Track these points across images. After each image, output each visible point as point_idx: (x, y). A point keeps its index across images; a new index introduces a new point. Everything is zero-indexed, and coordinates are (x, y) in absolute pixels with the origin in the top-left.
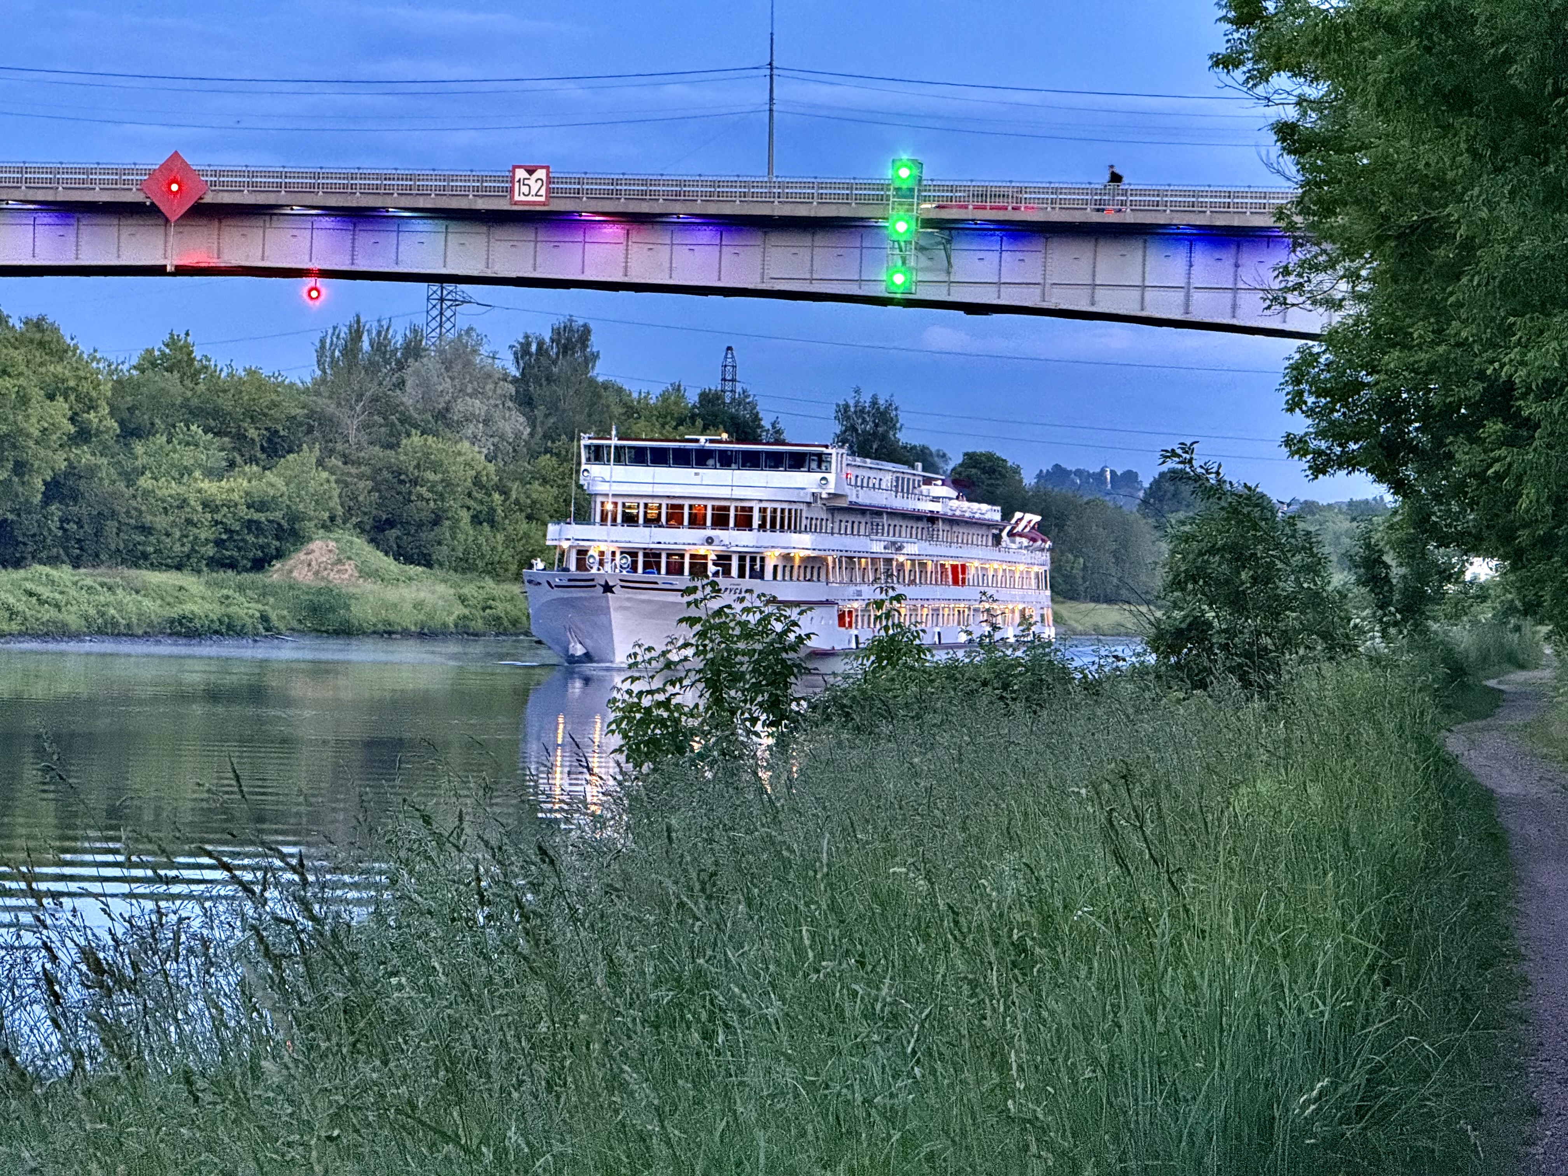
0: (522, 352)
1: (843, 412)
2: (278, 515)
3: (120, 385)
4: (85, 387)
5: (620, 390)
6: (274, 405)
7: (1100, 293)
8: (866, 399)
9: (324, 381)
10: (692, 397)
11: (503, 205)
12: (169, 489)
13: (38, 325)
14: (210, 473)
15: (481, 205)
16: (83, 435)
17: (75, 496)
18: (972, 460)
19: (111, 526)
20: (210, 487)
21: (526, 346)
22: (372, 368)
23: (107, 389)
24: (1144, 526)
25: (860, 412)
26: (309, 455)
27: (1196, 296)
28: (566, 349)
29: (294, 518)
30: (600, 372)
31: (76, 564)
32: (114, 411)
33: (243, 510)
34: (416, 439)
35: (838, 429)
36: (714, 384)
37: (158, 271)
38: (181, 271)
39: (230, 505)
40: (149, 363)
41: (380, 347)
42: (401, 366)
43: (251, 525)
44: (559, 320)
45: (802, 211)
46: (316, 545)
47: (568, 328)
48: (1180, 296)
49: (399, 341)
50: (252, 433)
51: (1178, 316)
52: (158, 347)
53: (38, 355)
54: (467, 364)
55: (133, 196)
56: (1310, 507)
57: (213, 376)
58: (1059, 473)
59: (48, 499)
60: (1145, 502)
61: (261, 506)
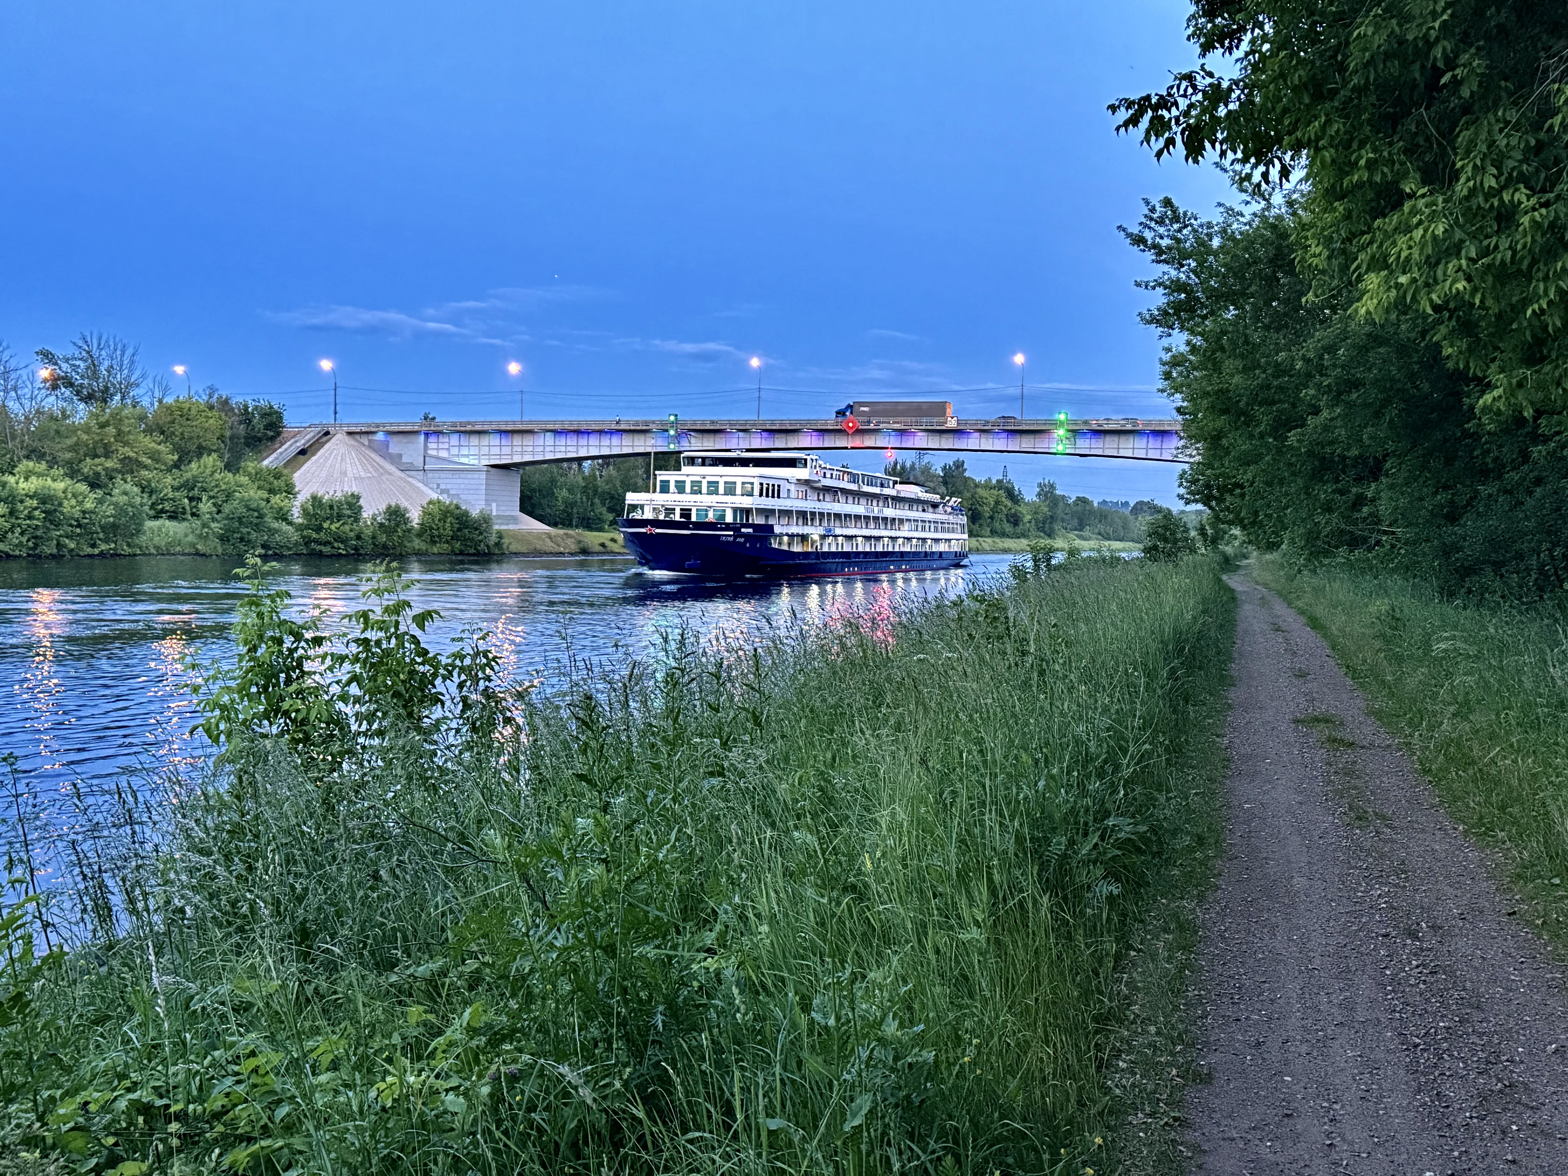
10: (994, 482)
11: (944, 428)
15: (938, 428)
18: (1078, 498)
24: (1131, 518)
25: (1045, 485)
28: (957, 467)
30: (967, 474)
35: (1038, 490)
36: (1001, 478)
37: (846, 448)
38: (852, 448)
44: (955, 459)
45: (1032, 428)
47: (958, 463)
48: (1144, 451)
51: (1143, 457)
54: (929, 472)
56: (1183, 512)
58: (1105, 502)
60: (1132, 511)
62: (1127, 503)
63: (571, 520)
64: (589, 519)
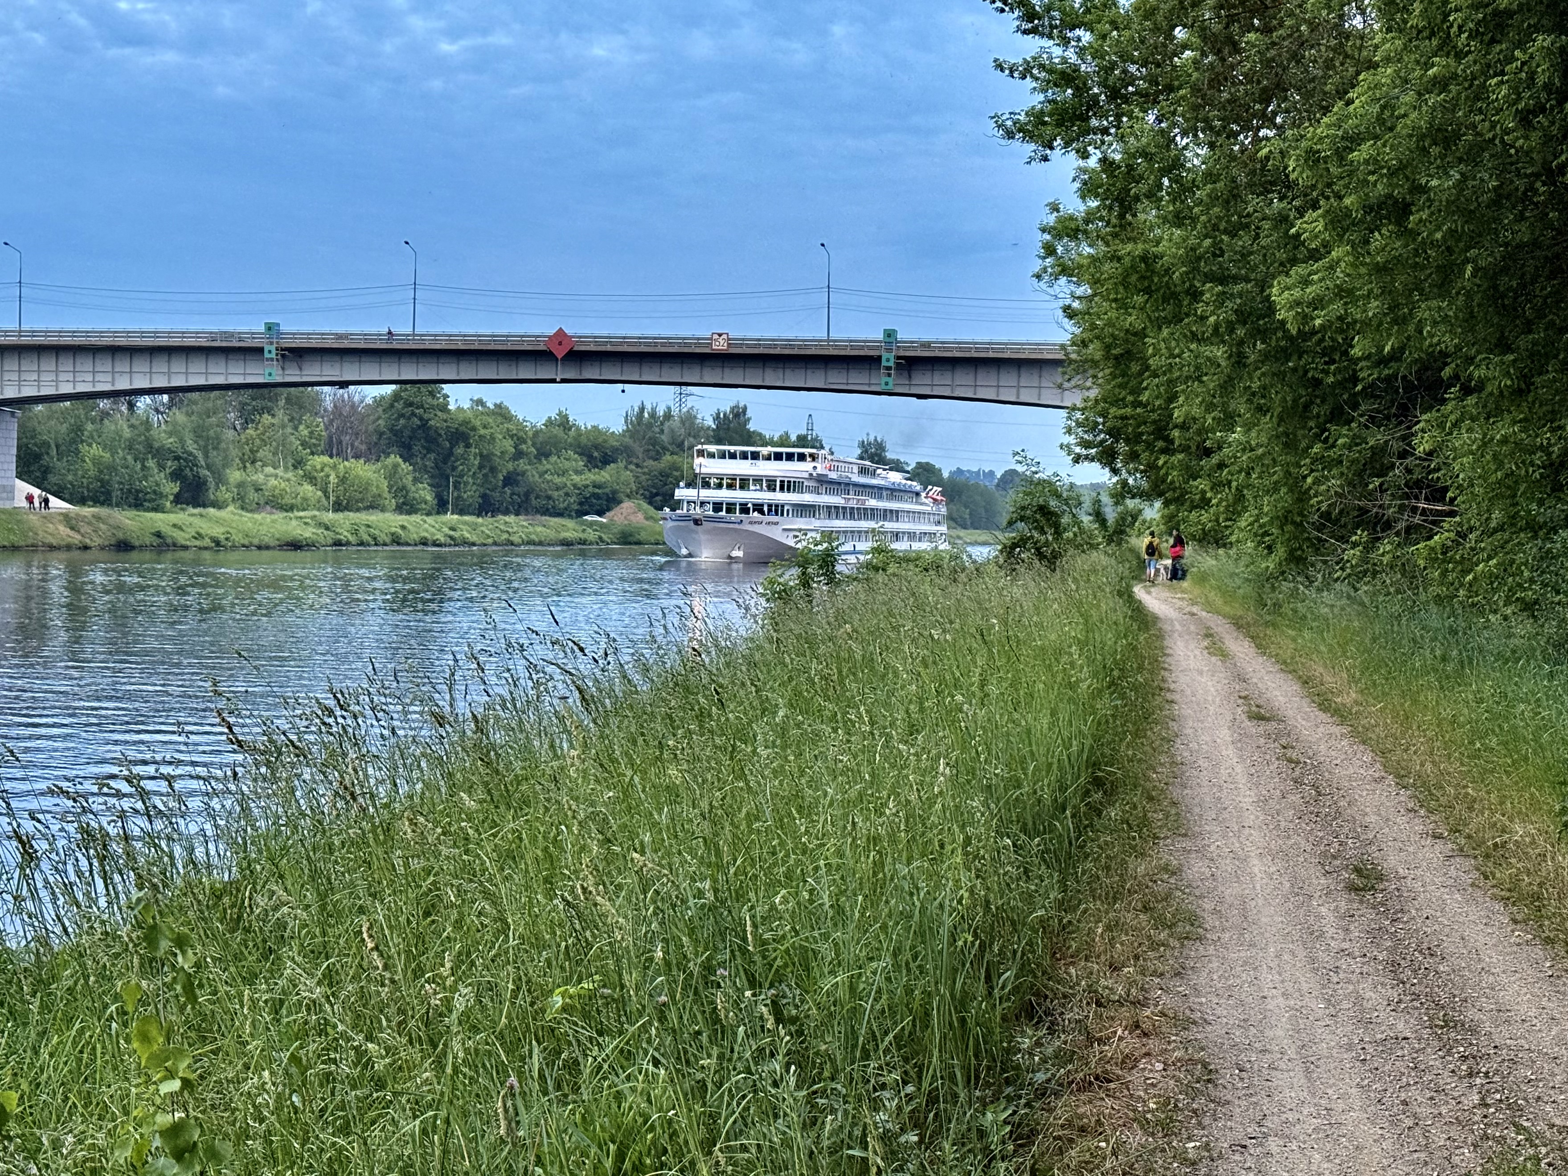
0: (717, 418)
1: (862, 444)
2: (607, 490)
3: (537, 433)
4: (521, 434)
5: (760, 435)
6: (605, 441)
7: (979, 389)
8: (872, 439)
9: (628, 430)
10: (793, 438)
11: (708, 351)
12: (558, 480)
13: (499, 406)
14: (577, 472)
15: (698, 350)
16: (519, 454)
17: (516, 483)
18: (919, 465)
19: (532, 497)
20: (576, 478)
21: (718, 414)
22: (650, 426)
23: (530, 434)
24: (997, 495)
25: (870, 444)
26: (621, 465)
27: (1022, 390)
28: (736, 416)
29: (614, 492)
30: (752, 426)
31: (517, 515)
32: (534, 445)
33: (591, 489)
34: (668, 458)
35: (859, 451)
36: (804, 432)
37: (553, 381)
38: (564, 381)
39: (586, 486)
40: (549, 423)
41: (653, 415)
42: (662, 424)
43: (594, 495)
44: (733, 403)
45: (843, 353)
46: (623, 505)
47: (737, 407)
48: (1014, 390)
49: (661, 411)
50: (596, 454)
51: (1013, 399)
52: (554, 415)
53: (499, 419)
54: (693, 423)
55: (542, 347)
57: (578, 429)
58: (959, 471)
59: (504, 486)
60: (998, 485)
61: (599, 487)
62: (992, 473)
63: (108, 493)
64: (138, 491)
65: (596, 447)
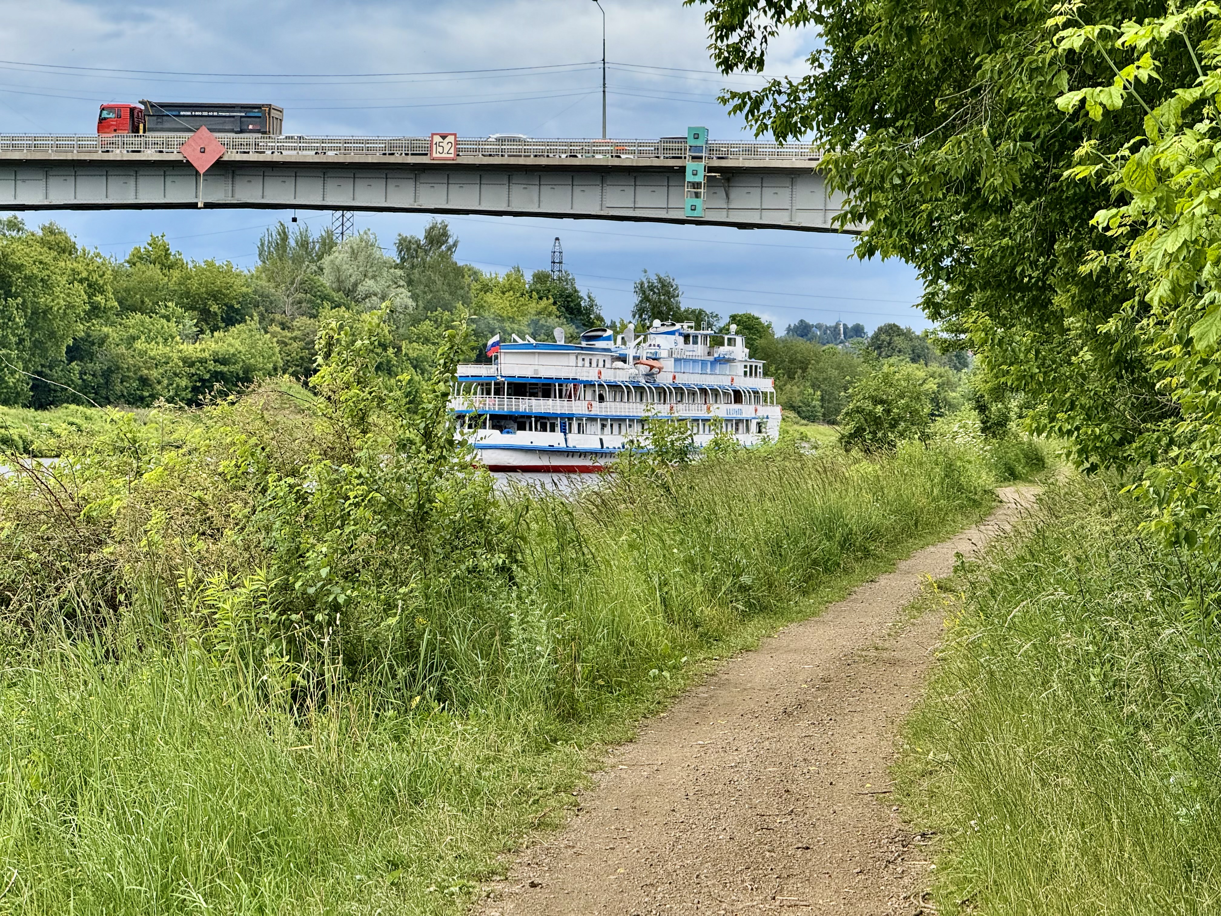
0: (401, 246)
1: (640, 288)
2: (236, 367)
3: (119, 275)
4: (94, 276)
6: (228, 287)
8: (655, 277)
9: (265, 269)
10: (527, 278)
11: (425, 160)
12: (156, 351)
13: (51, 230)
16: (94, 310)
17: (89, 355)
18: (736, 320)
19: (117, 378)
20: (187, 348)
23: (109, 277)
25: (652, 287)
26: (257, 324)
28: (433, 245)
29: (248, 369)
30: (458, 259)
32: (114, 294)
39: (202, 361)
40: (137, 259)
41: (303, 243)
42: (319, 258)
43: (217, 375)
50: (214, 308)
52: (144, 246)
55: (175, 156)
57: (185, 267)
58: (801, 326)
61: (225, 361)
65: (215, 296)
